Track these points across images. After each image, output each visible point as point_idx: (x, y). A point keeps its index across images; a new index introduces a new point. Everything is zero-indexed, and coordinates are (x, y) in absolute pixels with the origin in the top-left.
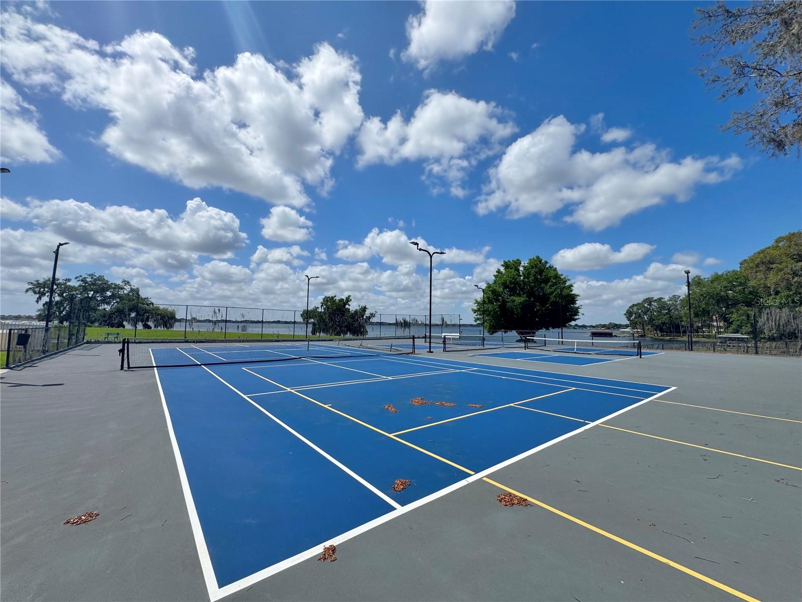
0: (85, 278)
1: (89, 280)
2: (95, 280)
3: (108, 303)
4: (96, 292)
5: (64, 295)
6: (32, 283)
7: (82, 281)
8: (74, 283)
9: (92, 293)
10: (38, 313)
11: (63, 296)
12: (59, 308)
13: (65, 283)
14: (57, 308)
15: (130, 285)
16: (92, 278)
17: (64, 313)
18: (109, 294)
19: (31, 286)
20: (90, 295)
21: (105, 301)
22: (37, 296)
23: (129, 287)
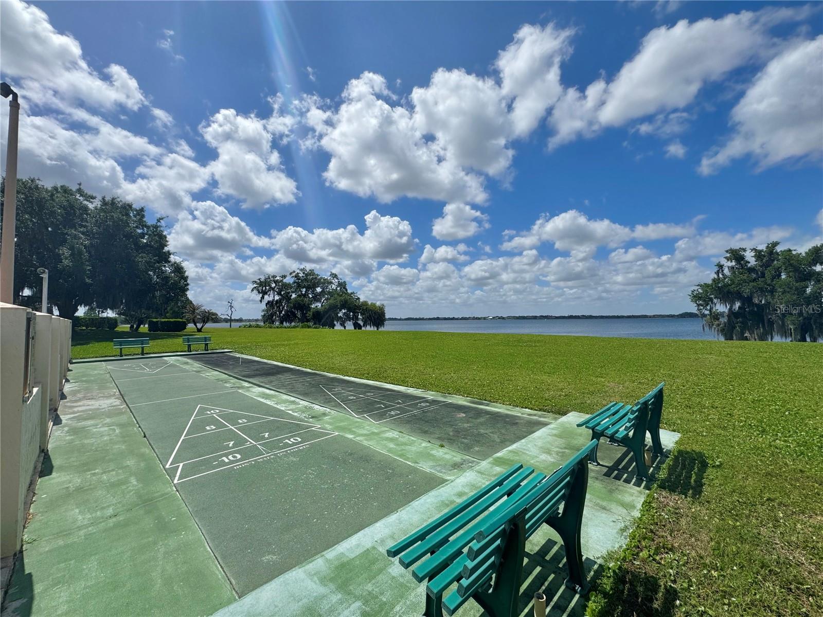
0: (298, 273)
1: (301, 275)
2: (307, 275)
3: (319, 301)
4: (308, 288)
5: (282, 293)
6: (255, 282)
7: (296, 277)
8: (289, 280)
9: (304, 290)
10: (263, 314)
11: (281, 295)
12: (279, 307)
13: (282, 281)
14: (277, 307)
15: (337, 279)
16: (304, 273)
17: (283, 313)
18: (319, 290)
19: (255, 286)
20: (304, 292)
21: (316, 298)
22: (261, 295)
23: (336, 280)
